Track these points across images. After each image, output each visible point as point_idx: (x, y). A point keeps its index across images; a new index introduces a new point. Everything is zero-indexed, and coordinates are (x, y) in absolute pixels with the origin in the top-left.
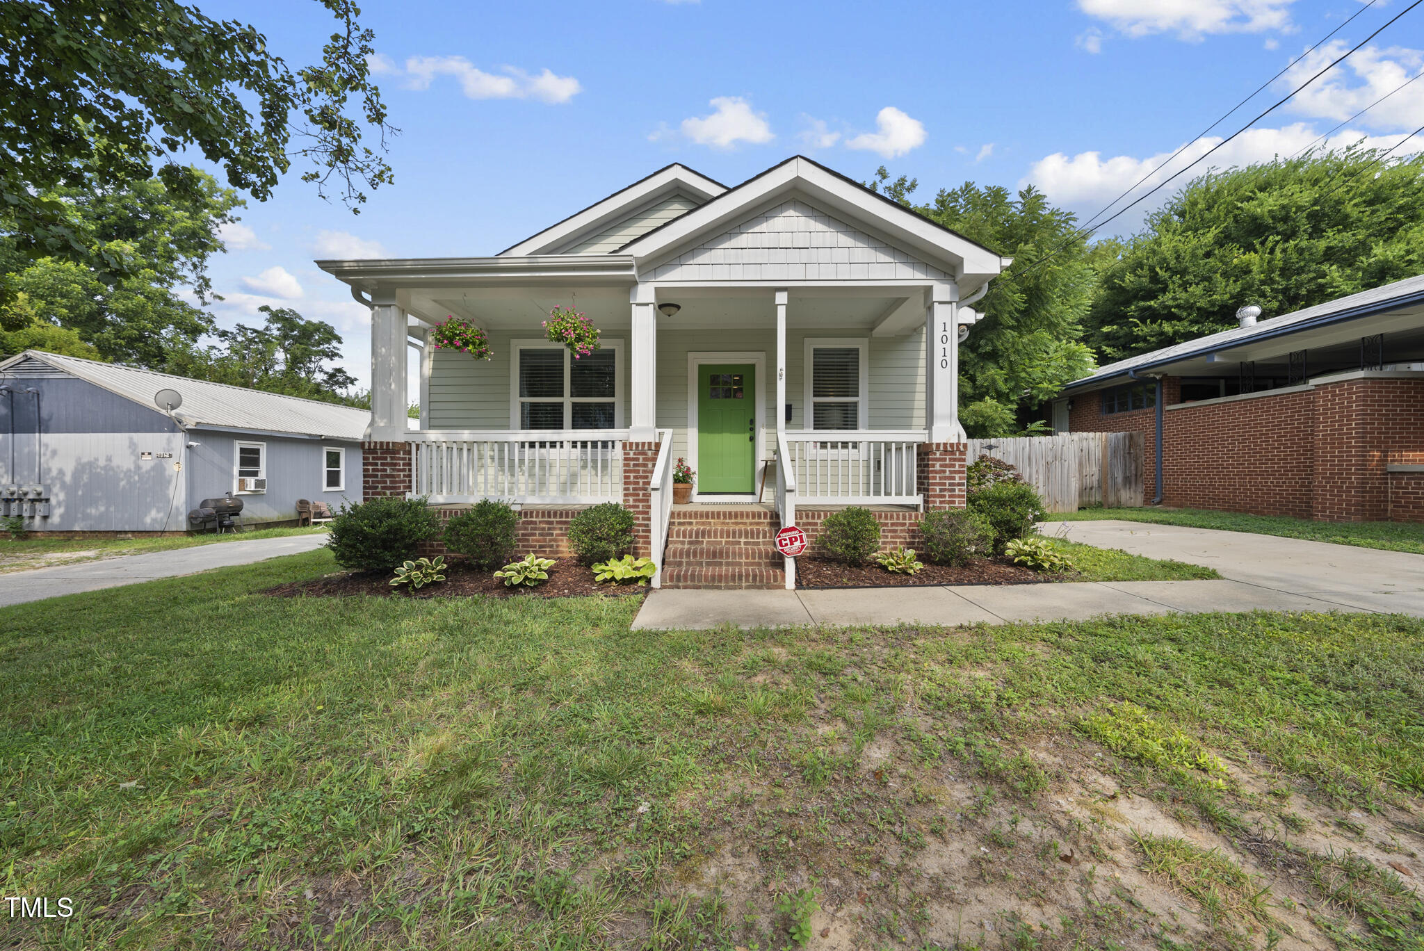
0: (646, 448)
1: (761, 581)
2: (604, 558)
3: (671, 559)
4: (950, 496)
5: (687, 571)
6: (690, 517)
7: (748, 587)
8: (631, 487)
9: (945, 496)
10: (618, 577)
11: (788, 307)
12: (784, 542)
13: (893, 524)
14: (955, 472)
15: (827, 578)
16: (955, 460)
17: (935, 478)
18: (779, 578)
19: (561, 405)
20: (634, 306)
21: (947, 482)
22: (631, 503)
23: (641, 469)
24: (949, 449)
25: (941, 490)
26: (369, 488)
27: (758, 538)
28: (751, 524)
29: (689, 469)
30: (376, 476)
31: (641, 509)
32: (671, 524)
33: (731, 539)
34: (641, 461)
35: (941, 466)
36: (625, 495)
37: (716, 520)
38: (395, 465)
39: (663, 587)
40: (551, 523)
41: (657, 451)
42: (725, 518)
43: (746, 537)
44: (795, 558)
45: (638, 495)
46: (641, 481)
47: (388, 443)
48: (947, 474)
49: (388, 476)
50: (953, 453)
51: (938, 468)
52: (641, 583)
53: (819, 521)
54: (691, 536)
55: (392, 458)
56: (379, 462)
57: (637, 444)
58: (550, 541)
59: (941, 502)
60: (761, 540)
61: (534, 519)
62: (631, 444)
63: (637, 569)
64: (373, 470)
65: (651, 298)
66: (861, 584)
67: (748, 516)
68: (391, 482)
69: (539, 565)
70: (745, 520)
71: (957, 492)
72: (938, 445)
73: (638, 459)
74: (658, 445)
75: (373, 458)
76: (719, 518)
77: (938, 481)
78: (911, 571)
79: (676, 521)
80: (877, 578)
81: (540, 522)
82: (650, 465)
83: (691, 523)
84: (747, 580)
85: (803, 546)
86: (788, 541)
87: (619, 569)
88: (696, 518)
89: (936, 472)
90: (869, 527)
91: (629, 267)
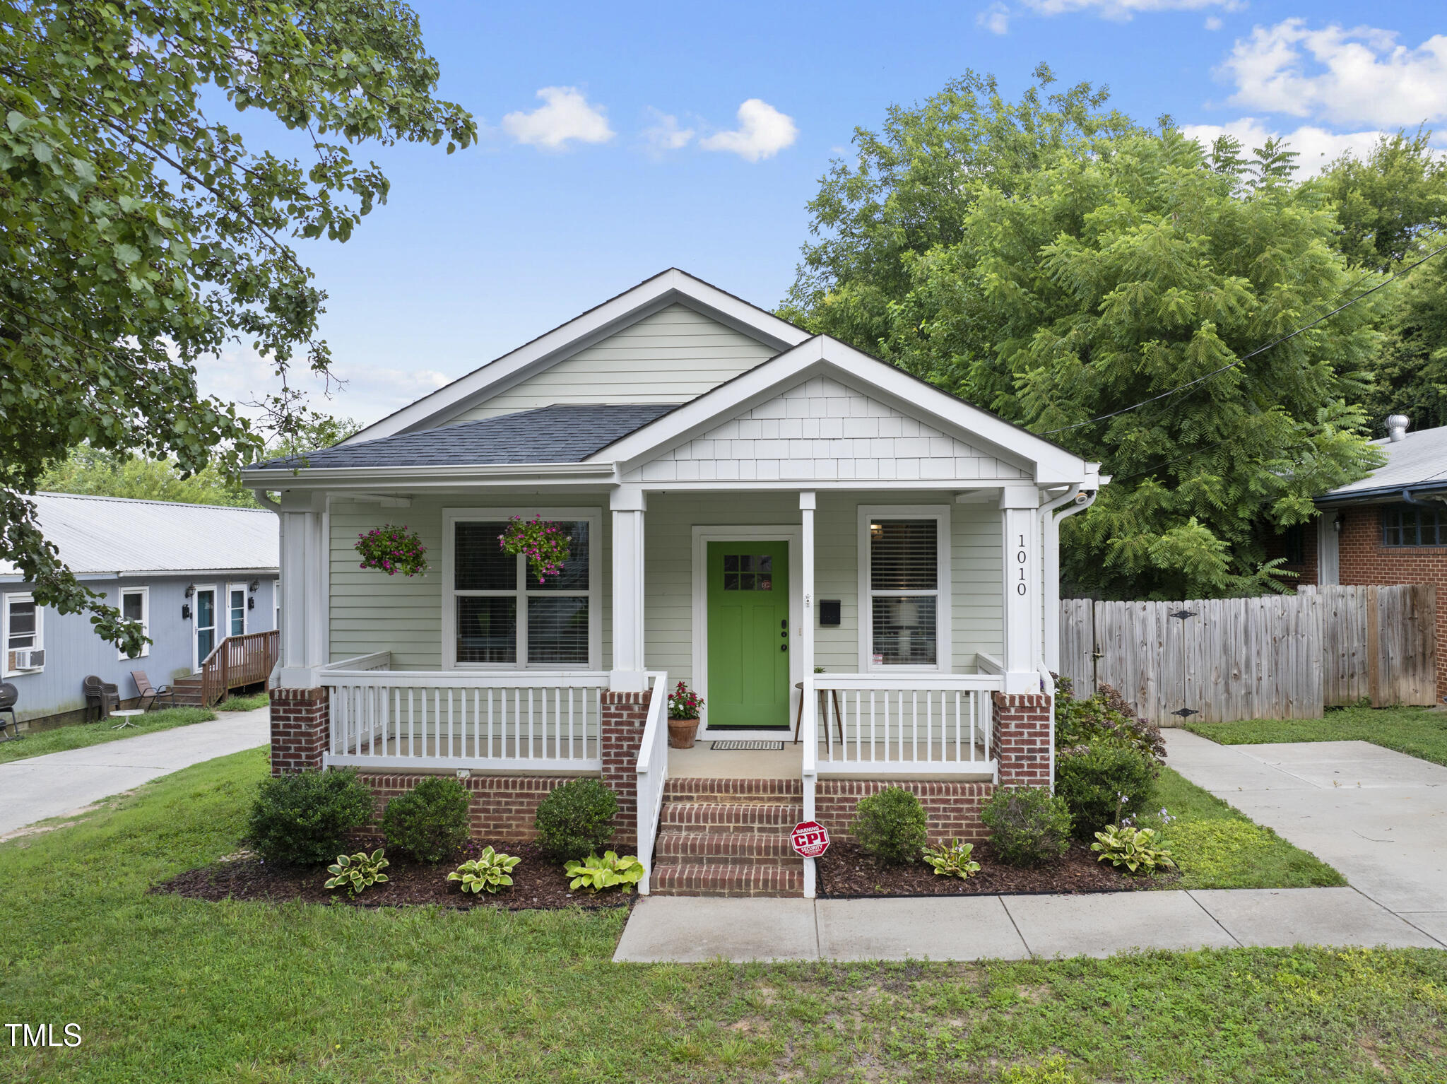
0: (632, 701)
1: (774, 887)
2: (580, 856)
3: (664, 854)
4: (1029, 766)
5: (682, 872)
6: (690, 790)
7: (758, 895)
8: (613, 751)
9: (1022, 766)
10: (598, 886)
11: (817, 513)
12: (801, 841)
13: (956, 801)
14: (1036, 734)
15: (856, 883)
16: (1035, 718)
17: (1009, 742)
18: (796, 884)
19: (513, 600)
20: (615, 514)
21: (1026, 747)
22: (613, 772)
23: (625, 728)
24: (1027, 704)
25: (1018, 758)
26: (279, 749)
27: (776, 823)
28: (770, 799)
29: (693, 695)
30: (288, 734)
31: (625, 780)
32: (665, 799)
33: (741, 824)
34: (625, 718)
35: (1017, 726)
36: (605, 762)
37: (723, 795)
38: (312, 719)
39: (652, 894)
40: (509, 795)
41: (646, 706)
42: (735, 791)
43: (761, 821)
44: (816, 859)
45: (622, 762)
46: (625, 744)
47: (303, 692)
48: (1026, 737)
49: (303, 734)
50: (1032, 709)
51: (1012, 728)
52: (627, 890)
53: (859, 797)
54: (689, 820)
55: (308, 711)
56: (292, 716)
57: (620, 696)
58: (508, 819)
59: (1017, 774)
60: (780, 825)
61: (487, 791)
62: (612, 695)
63: (621, 872)
64: (285, 726)
65: (638, 503)
66: (898, 891)
67: (765, 790)
68: (308, 742)
69: (501, 865)
70: (761, 795)
71: (1038, 761)
72: (1012, 698)
73: (621, 716)
74: (648, 696)
75: (285, 711)
76: (727, 791)
77: (1013, 746)
78: (964, 875)
79: (672, 794)
80: (920, 883)
81: (495, 794)
82: (637, 724)
83: (690, 798)
84: (756, 886)
85: (824, 846)
86: (806, 839)
87: (598, 872)
88: (697, 791)
89: (1010, 734)
90: (909, 820)
91: (610, 475)
